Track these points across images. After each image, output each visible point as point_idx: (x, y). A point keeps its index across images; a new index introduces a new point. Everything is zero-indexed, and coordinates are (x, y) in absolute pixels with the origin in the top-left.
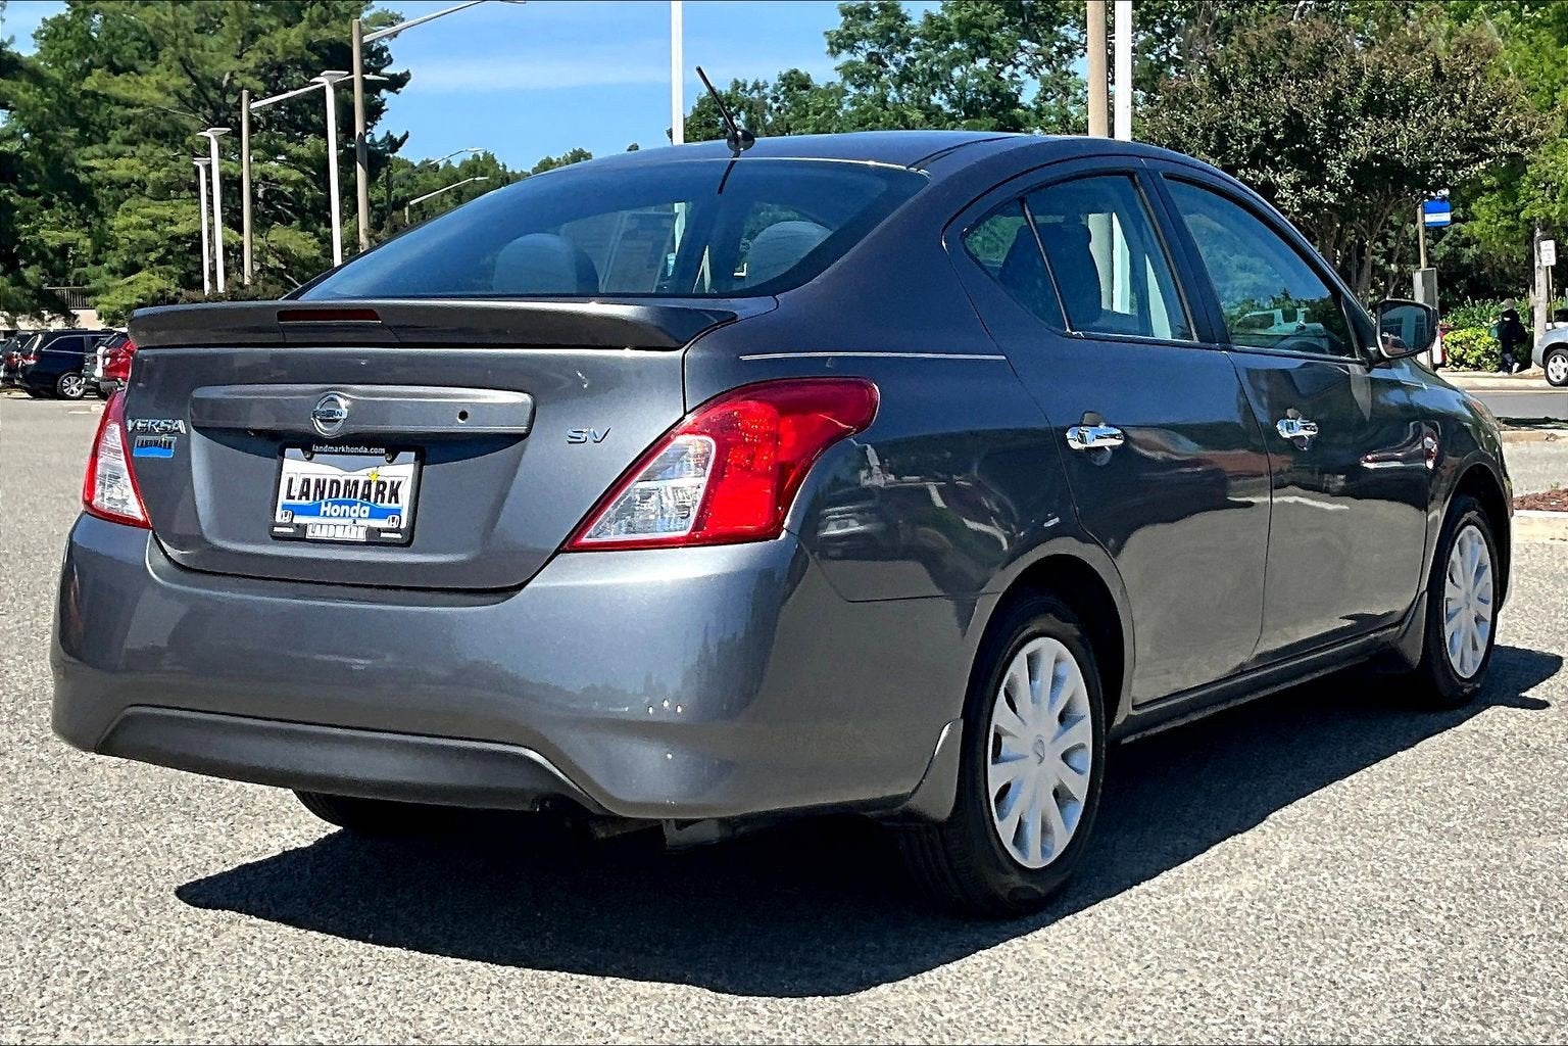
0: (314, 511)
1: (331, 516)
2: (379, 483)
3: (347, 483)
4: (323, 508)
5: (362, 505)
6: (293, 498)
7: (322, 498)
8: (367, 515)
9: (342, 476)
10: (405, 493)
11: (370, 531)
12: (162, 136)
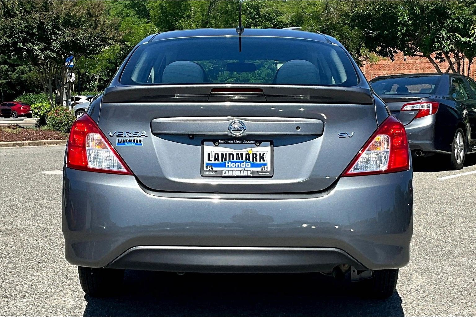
0: (223, 165)
1: (231, 167)
2: (253, 154)
3: (237, 154)
4: (227, 164)
5: (246, 163)
6: (211, 161)
7: (225, 160)
8: (250, 166)
9: (235, 152)
10: (268, 158)
11: (253, 172)
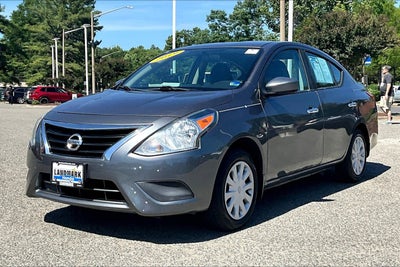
12: (42, 40)
